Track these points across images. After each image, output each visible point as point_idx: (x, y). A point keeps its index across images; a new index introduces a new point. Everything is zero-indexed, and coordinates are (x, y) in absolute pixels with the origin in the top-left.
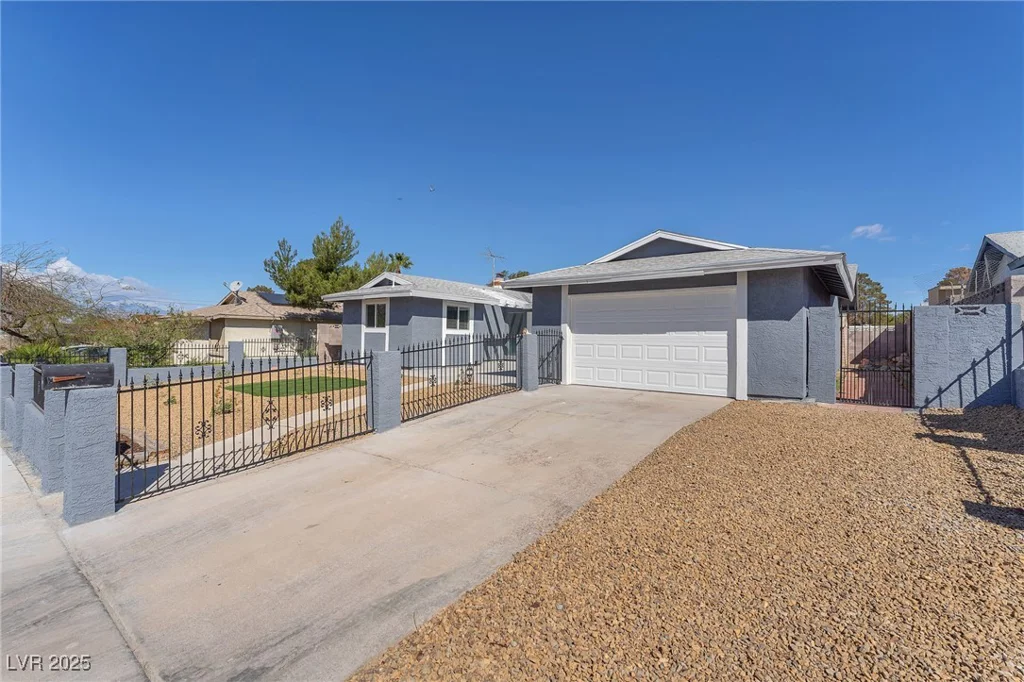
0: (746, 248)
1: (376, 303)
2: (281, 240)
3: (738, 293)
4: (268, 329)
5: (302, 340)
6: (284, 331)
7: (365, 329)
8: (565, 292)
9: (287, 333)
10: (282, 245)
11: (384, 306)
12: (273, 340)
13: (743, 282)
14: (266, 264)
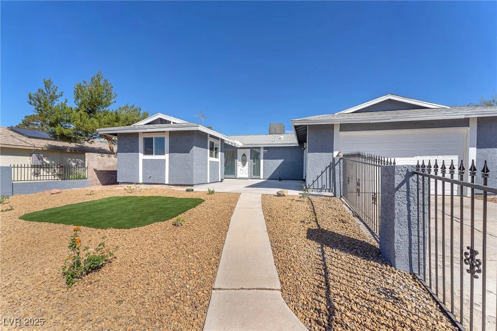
0: (449, 108)
1: (154, 136)
2: (47, 79)
3: (470, 132)
4: (28, 158)
5: (62, 167)
6: (44, 160)
7: (142, 156)
8: (336, 130)
9: (48, 162)
10: (47, 84)
11: (163, 139)
12: (33, 166)
13: (474, 126)
14: (30, 98)
